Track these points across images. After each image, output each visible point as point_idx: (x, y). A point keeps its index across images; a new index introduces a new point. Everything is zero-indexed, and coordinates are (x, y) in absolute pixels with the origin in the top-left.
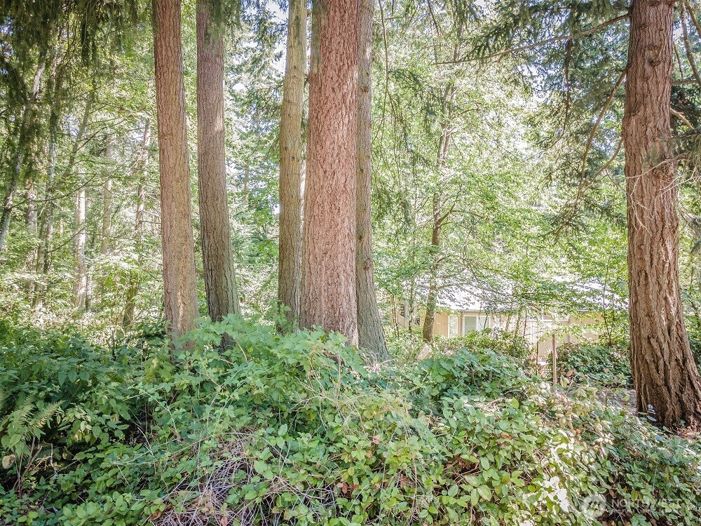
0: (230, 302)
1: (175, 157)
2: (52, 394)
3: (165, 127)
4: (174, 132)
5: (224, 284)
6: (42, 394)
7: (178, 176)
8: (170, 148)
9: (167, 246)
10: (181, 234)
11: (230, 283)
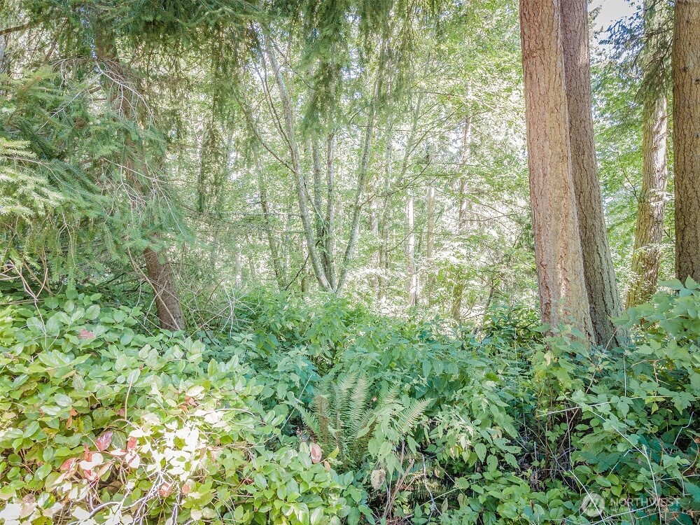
0: (607, 288)
1: (547, 79)
2: (417, 388)
3: (533, 41)
4: (546, 43)
5: (597, 262)
6: (407, 387)
7: (551, 104)
8: (540, 68)
9: (539, 202)
10: (558, 184)
11: (604, 262)
